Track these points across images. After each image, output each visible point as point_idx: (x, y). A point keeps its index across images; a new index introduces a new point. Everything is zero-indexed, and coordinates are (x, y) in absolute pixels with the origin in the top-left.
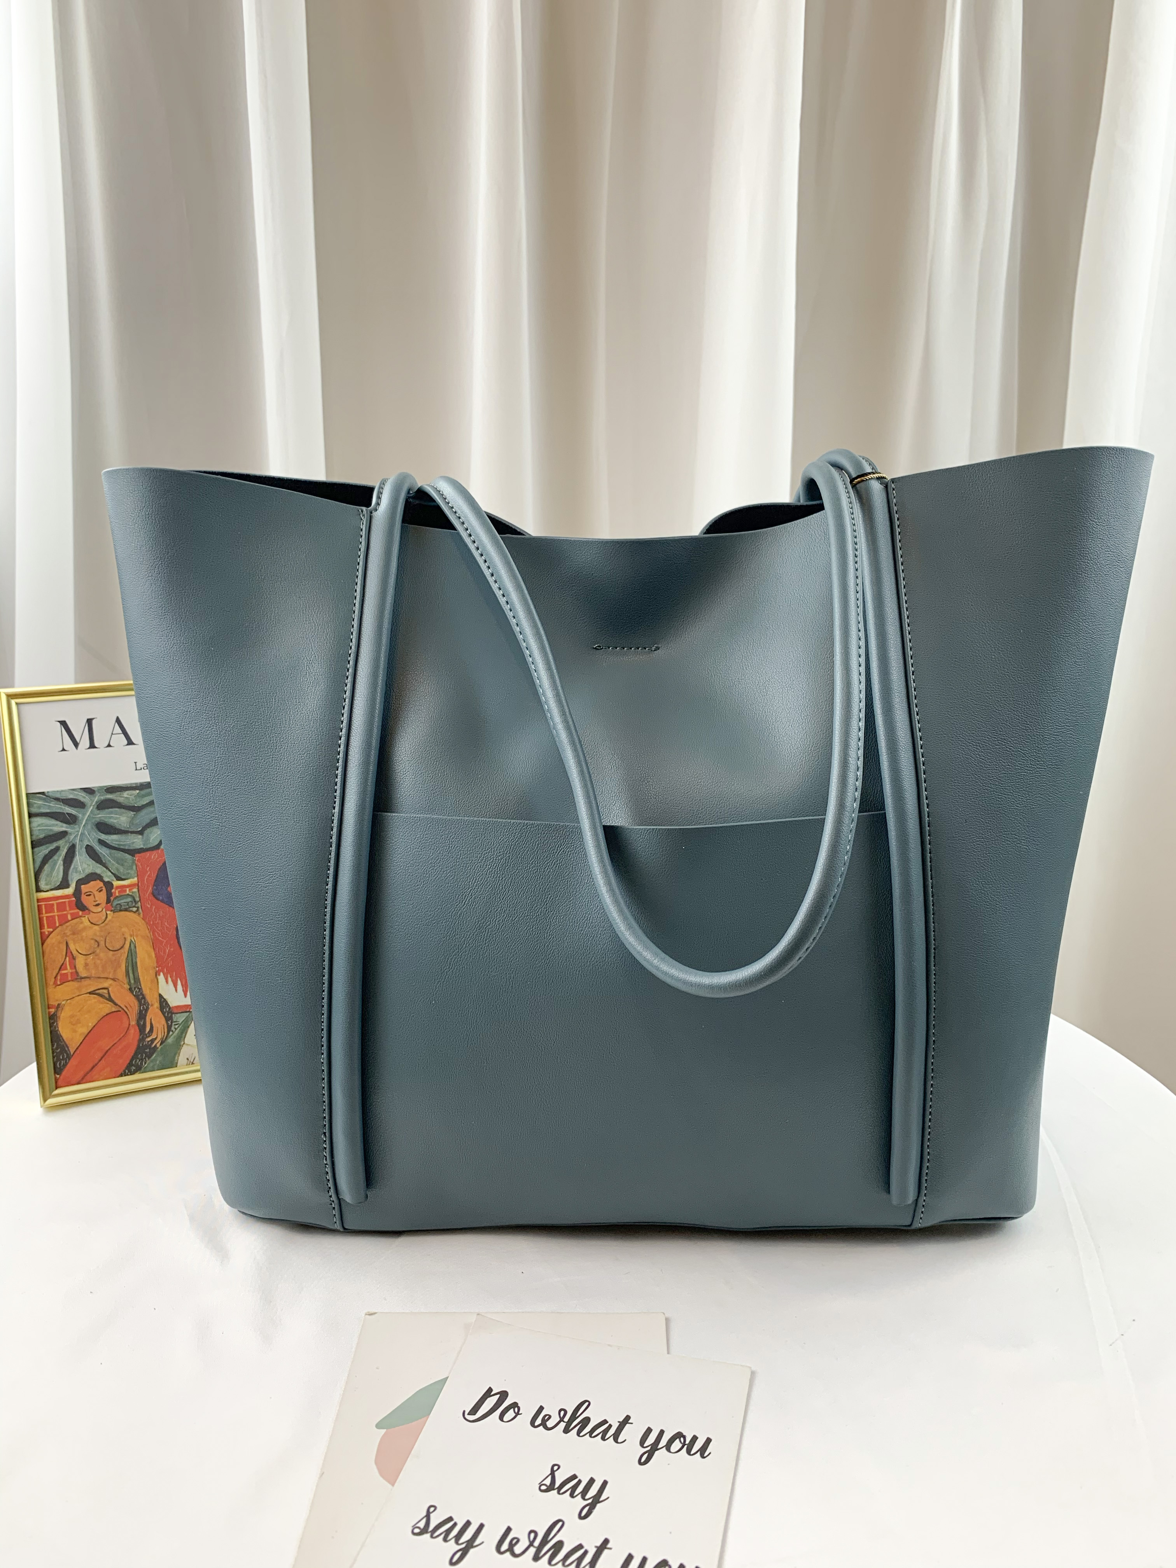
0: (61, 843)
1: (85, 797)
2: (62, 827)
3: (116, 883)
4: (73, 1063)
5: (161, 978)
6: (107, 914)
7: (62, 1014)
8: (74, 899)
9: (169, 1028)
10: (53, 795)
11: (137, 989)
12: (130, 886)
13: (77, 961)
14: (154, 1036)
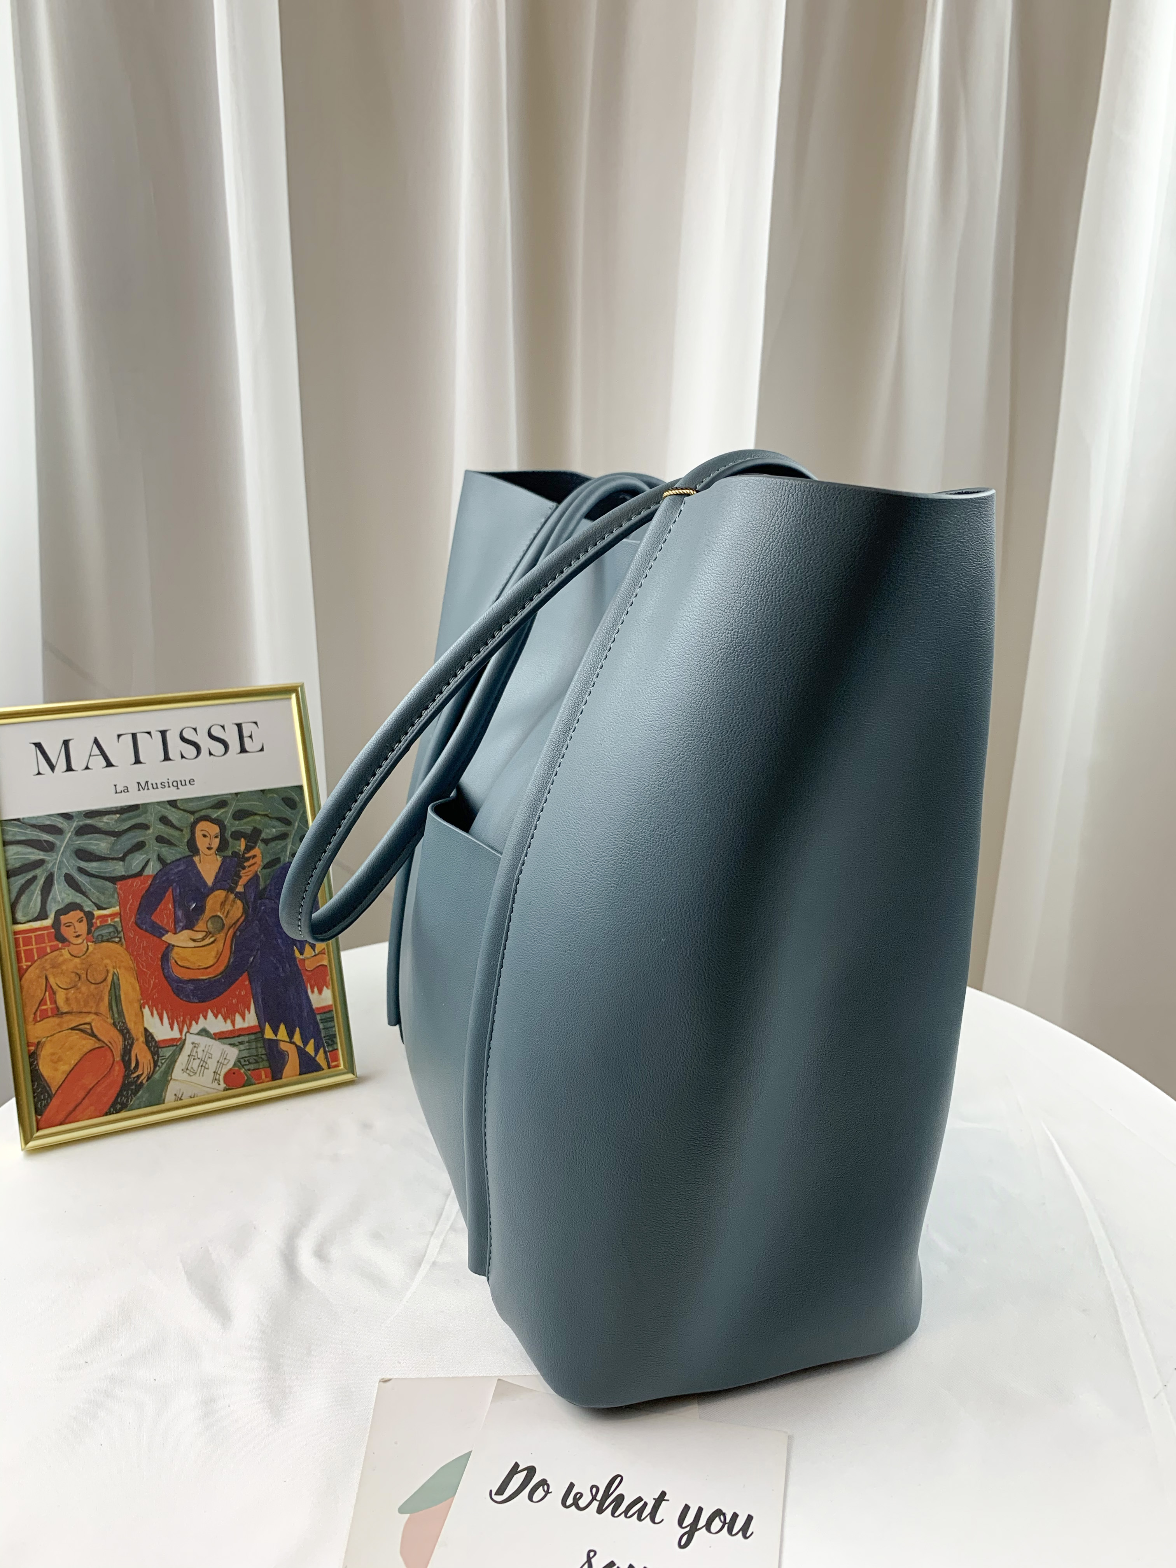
0: (38, 872)
1: (62, 823)
2: (39, 855)
4: (54, 1102)
5: (146, 1011)
6: (88, 945)
7: (43, 1052)
8: (53, 930)
9: (156, 1064)
10: (29, 822)
11: (121, 1023)
12: (112, 915)
13: (57, 996)
14: (139, 1073)
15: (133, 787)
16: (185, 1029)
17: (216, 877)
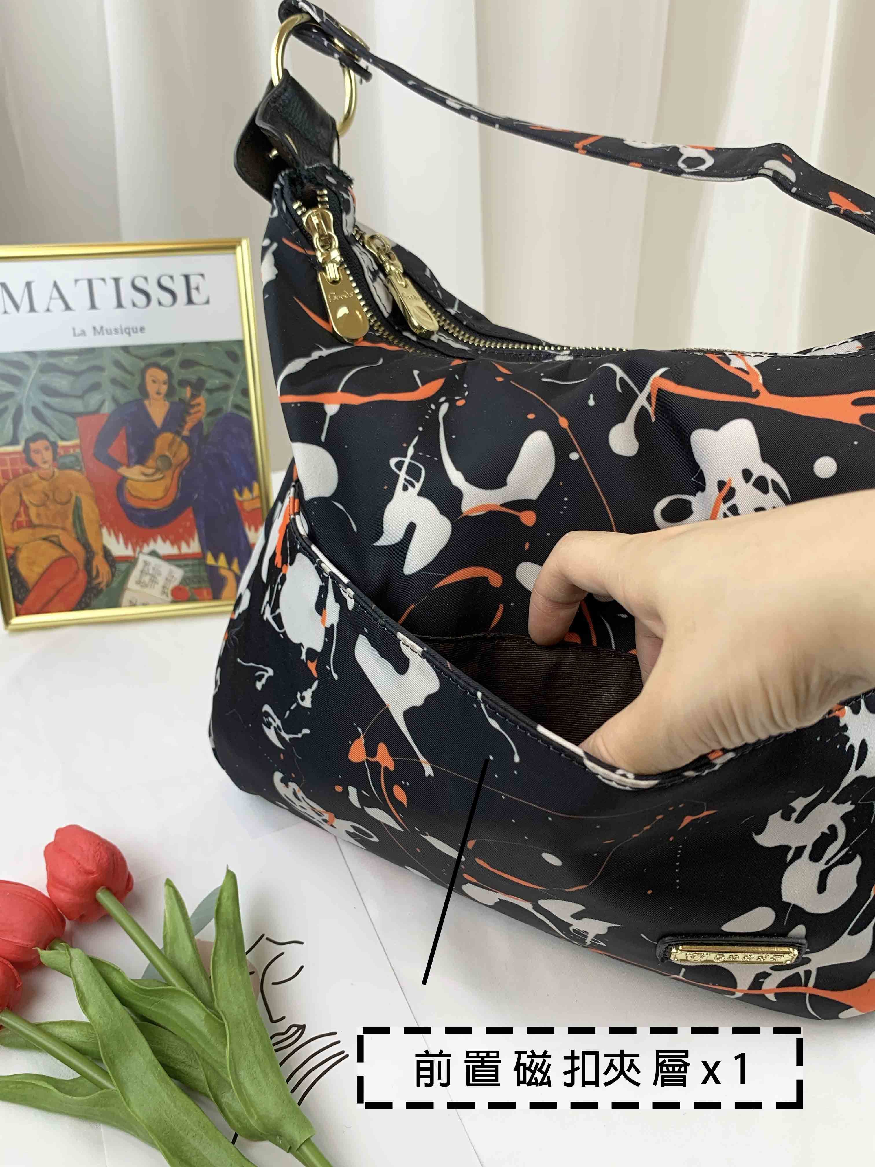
0: (8, 402)
1: (28, 360)
2: (9, 387)
3: (61, 443)
4: (32, 596)
5: (105, 531)
6: (54, 472)
7: (20, 555)
8: (24, 455)
9: (113, 575)
11: (83, 539)
12: (74, 447)
13: (30, 511)
14: (100, 579)
15: (90, 332)
16: (138, 549)
17: (165, 420)
